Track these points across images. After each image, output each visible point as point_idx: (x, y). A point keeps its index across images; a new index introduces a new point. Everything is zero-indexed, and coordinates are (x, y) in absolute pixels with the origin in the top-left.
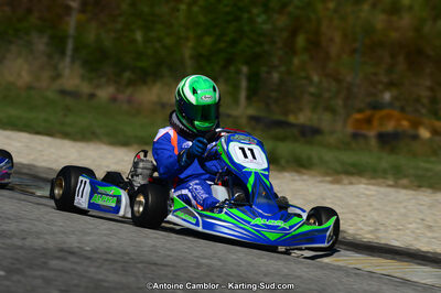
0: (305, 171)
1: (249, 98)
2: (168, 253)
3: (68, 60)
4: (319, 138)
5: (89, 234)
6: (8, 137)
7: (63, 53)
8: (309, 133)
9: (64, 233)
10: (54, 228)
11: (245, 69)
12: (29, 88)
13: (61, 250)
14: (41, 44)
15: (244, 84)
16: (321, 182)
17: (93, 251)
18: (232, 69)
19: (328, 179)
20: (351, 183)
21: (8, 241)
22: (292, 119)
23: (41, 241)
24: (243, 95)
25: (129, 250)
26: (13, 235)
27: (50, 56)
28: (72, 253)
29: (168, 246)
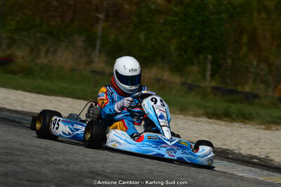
0: (248, 122)
1: (212, 76)
2: (160, 174)
3: (97, 51)
4: (257, 101)
5: (109, 162)
6: (59, 101)
7: (94, 47)
8: (251, 98)
9: (94, 162)
10: (88, 159)
11: (210, 57)
12: (73, 70)
13: (91, 172)
14: (80, 41)
15: (209, 66)
16: (258, 129)
17: (112, 173)
18: (202, 57)
19: (263, 127)
20: (277, 130)
21: (58, 167)
22: (240, 88)
23: (79, 167)
24: (208, 73)
25: (135, 172)
26: (61, 163)
27: (86, 49)
28: (98, 174)
29: (160, 169)
